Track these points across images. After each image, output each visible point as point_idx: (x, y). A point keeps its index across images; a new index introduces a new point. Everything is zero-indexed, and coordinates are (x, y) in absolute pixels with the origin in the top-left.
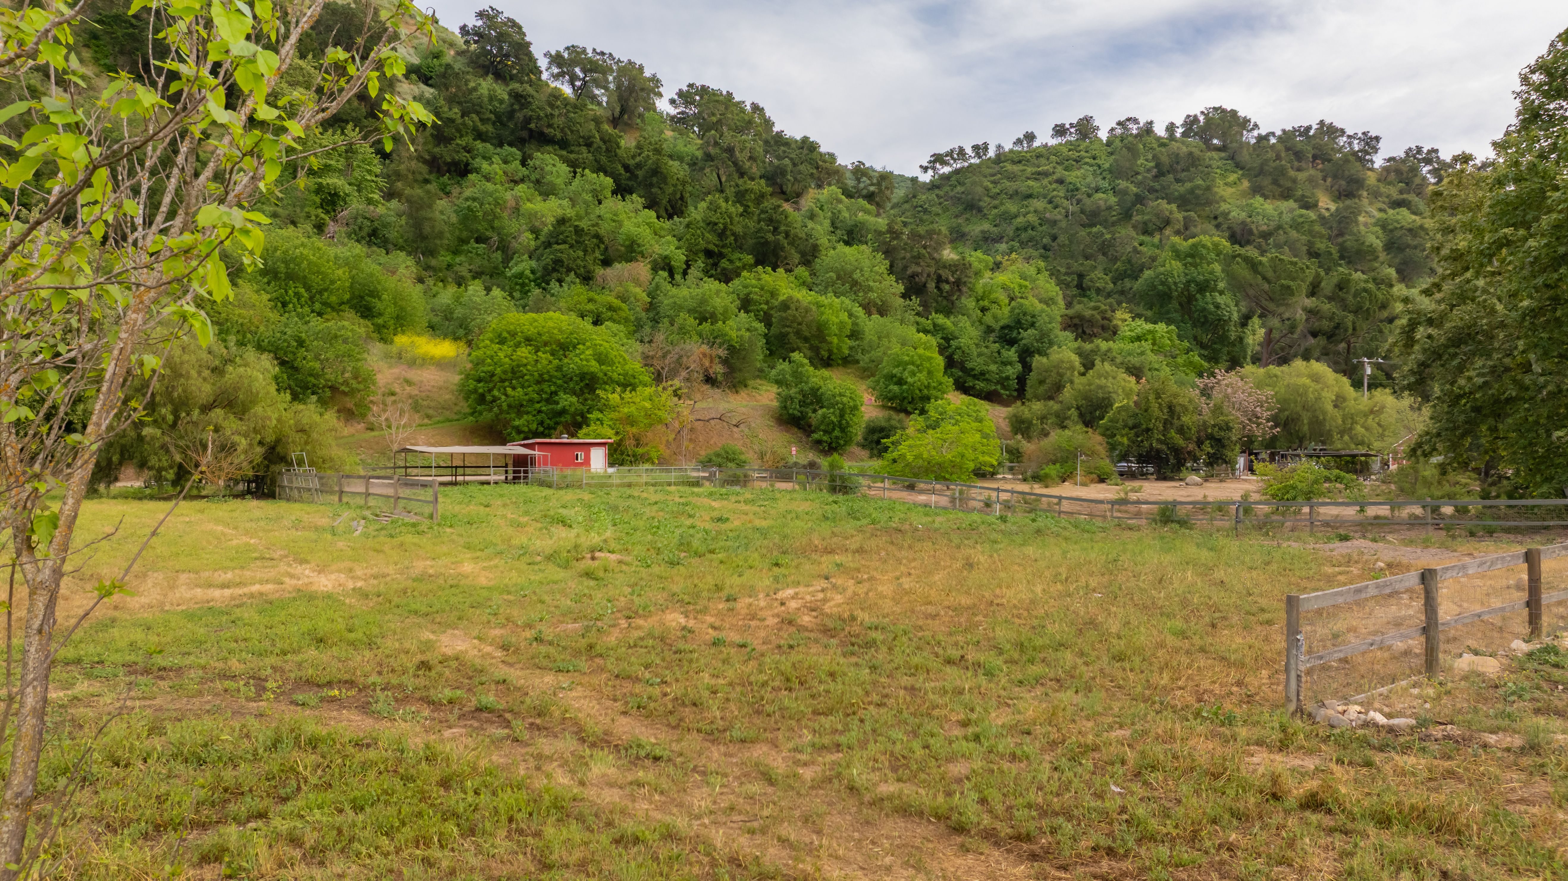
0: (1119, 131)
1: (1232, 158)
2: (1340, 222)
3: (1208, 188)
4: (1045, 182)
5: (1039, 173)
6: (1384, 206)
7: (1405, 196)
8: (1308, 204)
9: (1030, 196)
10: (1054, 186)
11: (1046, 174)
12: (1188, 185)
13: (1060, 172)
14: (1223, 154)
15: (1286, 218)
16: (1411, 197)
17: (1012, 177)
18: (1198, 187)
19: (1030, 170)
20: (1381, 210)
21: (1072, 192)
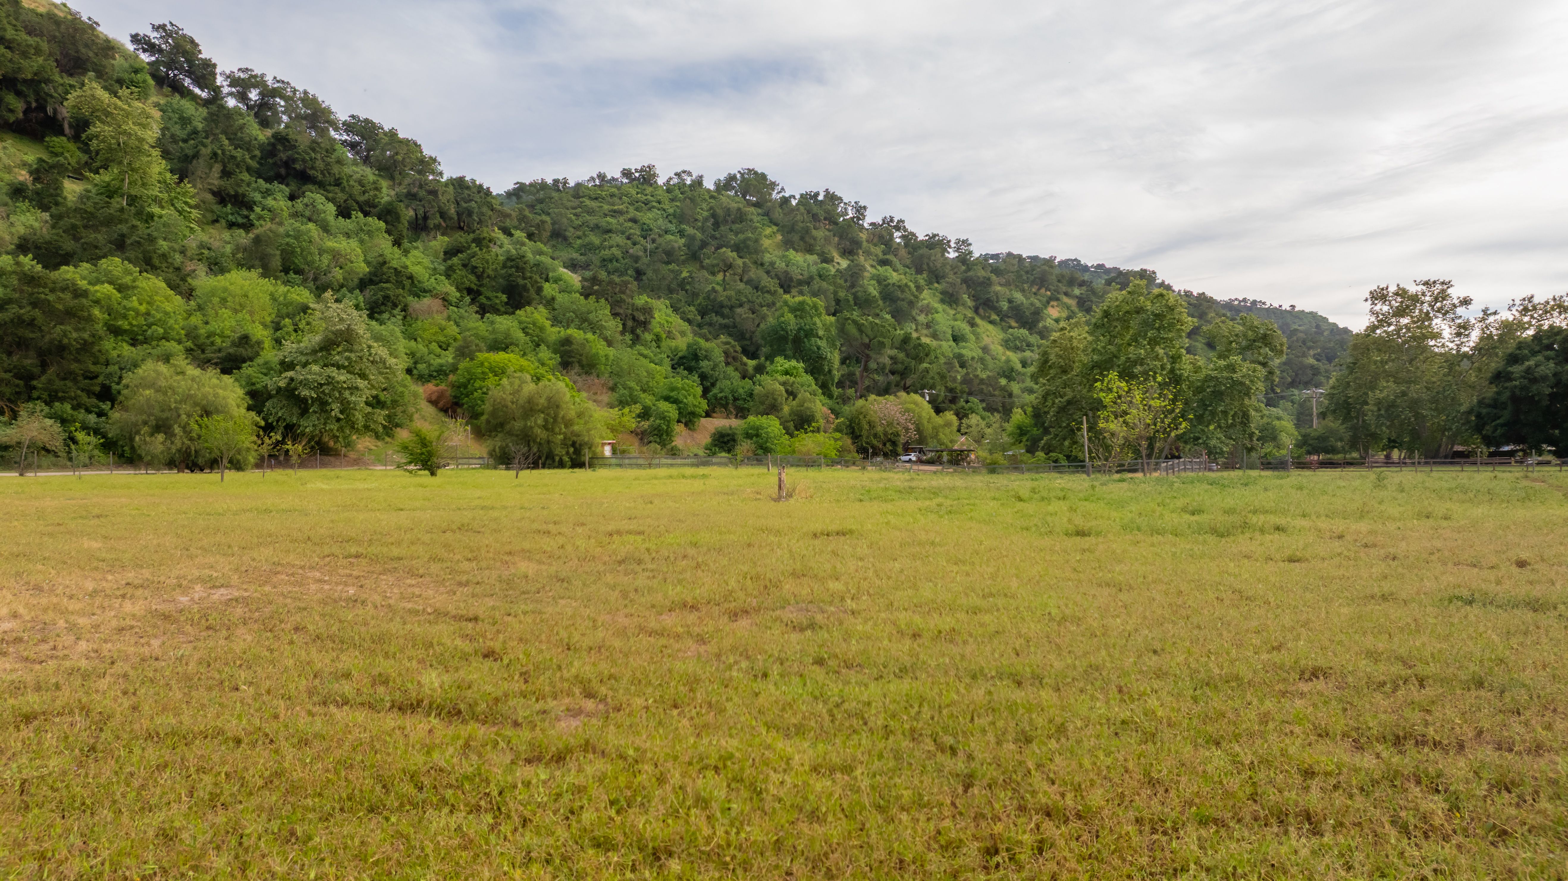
0: (675, 180)
1: (767, 214)
2: (852, 276)
3: (757, 241)
4: (621, 219)
5: (615, 211)
6: (875, 263)
7: (888, 257)
8: (826, 260)
9: (609, 231)
10: (630, 224)
11: (620, 212)
12: (741, 236)
13: (632, 213)
14: (760, 211)
15: (814, 269)
16: (890, 257)
17: (591, 212)
18: (749, 239)
19: (606, 207)
20: (872, 266)
21: (646, 232)
